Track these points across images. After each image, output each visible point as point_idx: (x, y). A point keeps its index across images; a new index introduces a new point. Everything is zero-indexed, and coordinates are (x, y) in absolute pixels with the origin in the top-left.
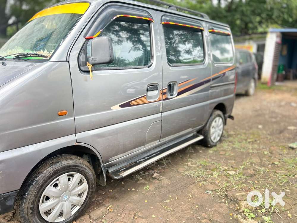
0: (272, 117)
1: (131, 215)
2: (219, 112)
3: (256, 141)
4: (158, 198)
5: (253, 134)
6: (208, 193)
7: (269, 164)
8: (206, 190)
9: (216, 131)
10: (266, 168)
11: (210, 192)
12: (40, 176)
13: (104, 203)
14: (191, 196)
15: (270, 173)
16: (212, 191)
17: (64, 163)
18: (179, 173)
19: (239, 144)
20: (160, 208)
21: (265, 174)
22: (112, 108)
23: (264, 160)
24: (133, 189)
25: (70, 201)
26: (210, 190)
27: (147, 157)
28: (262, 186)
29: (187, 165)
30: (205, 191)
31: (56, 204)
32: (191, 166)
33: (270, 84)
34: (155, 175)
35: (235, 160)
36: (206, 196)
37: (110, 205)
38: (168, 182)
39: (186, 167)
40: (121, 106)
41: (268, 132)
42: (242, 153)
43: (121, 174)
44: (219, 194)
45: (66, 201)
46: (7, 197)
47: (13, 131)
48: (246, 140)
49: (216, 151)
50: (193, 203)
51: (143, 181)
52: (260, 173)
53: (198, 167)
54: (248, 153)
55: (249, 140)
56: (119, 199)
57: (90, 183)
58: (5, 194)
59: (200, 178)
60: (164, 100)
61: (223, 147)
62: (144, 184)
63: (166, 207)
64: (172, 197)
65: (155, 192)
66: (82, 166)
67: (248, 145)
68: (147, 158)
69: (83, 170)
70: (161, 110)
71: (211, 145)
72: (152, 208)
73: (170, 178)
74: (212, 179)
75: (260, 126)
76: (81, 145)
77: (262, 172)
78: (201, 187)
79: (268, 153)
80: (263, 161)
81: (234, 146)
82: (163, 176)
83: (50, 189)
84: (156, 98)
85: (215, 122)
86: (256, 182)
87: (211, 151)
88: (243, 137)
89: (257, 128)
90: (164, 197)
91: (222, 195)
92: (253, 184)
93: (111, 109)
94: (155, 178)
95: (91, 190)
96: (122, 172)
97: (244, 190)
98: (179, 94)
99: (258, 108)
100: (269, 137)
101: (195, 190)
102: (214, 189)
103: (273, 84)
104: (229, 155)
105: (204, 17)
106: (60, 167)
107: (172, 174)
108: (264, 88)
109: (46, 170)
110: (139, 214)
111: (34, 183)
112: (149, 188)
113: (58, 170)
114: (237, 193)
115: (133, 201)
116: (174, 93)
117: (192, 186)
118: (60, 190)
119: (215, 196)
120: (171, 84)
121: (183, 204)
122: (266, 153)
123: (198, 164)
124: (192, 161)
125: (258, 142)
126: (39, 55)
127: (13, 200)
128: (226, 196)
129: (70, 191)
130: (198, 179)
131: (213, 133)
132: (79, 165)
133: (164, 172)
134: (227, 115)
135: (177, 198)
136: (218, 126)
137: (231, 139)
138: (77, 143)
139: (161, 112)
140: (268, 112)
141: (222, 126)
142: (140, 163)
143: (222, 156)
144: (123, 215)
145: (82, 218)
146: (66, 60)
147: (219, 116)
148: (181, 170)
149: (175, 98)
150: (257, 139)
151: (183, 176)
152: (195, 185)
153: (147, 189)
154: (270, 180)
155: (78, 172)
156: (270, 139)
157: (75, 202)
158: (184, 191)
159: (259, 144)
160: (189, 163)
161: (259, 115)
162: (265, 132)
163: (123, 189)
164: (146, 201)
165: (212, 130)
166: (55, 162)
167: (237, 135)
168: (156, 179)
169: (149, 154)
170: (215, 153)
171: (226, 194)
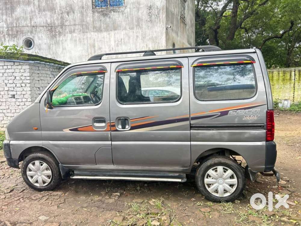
4: (86, 205)
14: (98, 216)
22: (63, 130)
24: (92, 194)
26: (112, 221)
39: (146, 201)
40: (71, 130)
60: (112, 131)
65: (93, 201)
72: (73, 207)
82: (120, 197)
84: (105, 128)
90: (90, 207)
98: (133, 128)
101: (110, 215)
107: (128, 200)
112: (97, 198)
116: (127, 127)
117: (114, 212)
120: (122, 118)
133: (126, 195)
138: (43, 146)
139: (110, 140)
146: (39, 102)
148: (137, 200)
149: (128, 131)
158: (104, 211)
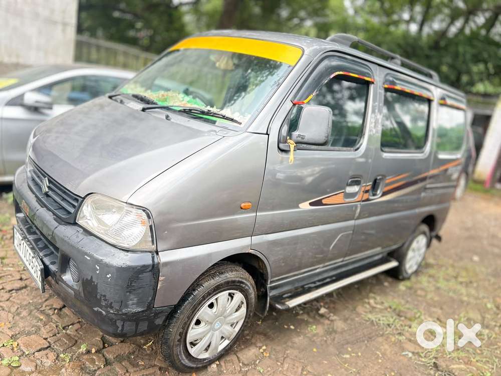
0: (493, 245)
1: (297, 367)
2: (425, 228)
3: (471, 282)
4: (332, 349)
5: (466, 269)
6: (407, 356)
7: (495, 326)
8: (403, 349)
9: (414, 257)
10: (492, 332)
11: (410, 355)
12: (199, 290)
13: (253, 341)
14: (381, 356)
15: (497, 340)
16: (413, 353)
17: (229, 276)
18: (358, 315)
19: (445, 283)
20: (337, 365)
21: (490, 342)
22: (300, 205)
23: (488, 318)
24: (292, 327)
25: (221, 332)
26: (409, 352)
27: (319, 281)
28: (488, 359)
29: (369, 303)
30: (403, 352)
31: (206, 333)
32: (375, 305)
33: (488, 186)
34: (322, 311)
35: (441, 309)
36: (405, 361)
37: (263, 346)
38: (343, 326)
39: (368, 306)
40: (311, 204)
41: (489, 270)
42: (453, 300)
43: (287, 303)
44: (423, 360)
45: (217, 330)
46: (160, 313)
47: (189, 223)
48: (456, 277)
49: (410, 288)
50: (387, 368)
51: (305, 317)
52: (483, 338)
53: (386, 309)
54: (462, 302)
55: (460, 279)
56: (273, 339)
57: (249, 310)
58: (158, 309)
59: (393, 330)
60: (363, 201)
61: (420, 283)
62: (307, 323)
63: (346, 365)
64: (352, 350)
65: (326, 337)
66: (247, 283)
67: (459, 287)
68: (318, 284)
69: (246, 290)
70: (357, 215)
71: (403, 276)
72: (326, 362)
73: (346, 320)
74: (411, 335)
75: (476, 258)
76: (254, 253)
77: (486, 337)
78: (395, 344)
79: (493, 306)
80: (486, 320)
81: (439, 285)
82: (335, 314)
83: (206, 311)
85: (418, 242)
86: (479, 352)
87: (402, 286)
88: (450, 271)
89: (471, 260)
90: (341, 349)
91: (429, 363)
92: (474, 354)
93: (298, 207)
94: (322, 316)
95: (247, 319)
96: (287, 299)
97: (461, 361)
98: (384, 194)
99: (469, 224)
100: (493, 280)
101: (387, 347)
102: (416, 351)
103: (493, 187)
104: (432, 299)
105: (434, 78)
106: (224, 281)
107: (346, 313)
108: (476, 190)
109: (207, 282)
110: (309, 368)
111: (191, 297)
112: (315, 329)
113: (222, 285)
114: (454, 364)
115: (295, 345)
116: (378, 192)
117: (380, 339)
118: (216, 313)
119: (418, 362)
120: (378, 178)
121: (371, 365)
122: (489, 306)
123: (386, 305)
124: (375, 299)
125: (475, 285)
126: (227, 117)
127: (164, 318)
128: (436, 366)
129: (225, 317)
130: (389, 329)
131: (411, 259)
132: (244, 281)
133: (334, 308)
134: (434, 234)
135: (360, 354)
136: (419, 249)
137: (432, 271)
138: (251, 250)
139: (355, 218)
140: (485, 235)
141: (423, 250)
142: (309, 290)
143: (420, 299)
144: (286, 366)
145: (228, 358)
146: (265, 132)
147: (424, 233)
148: (360, 309)
149: (378, 199)
150: (473, 280)
151: (365, 320)
152: (384, 338)
153: (314, 331)
154: (499, 352)
155: (240, 291)
156: (494, 284)
157: (226, 334)
158: (368, 345)
159: (477, 289)
160: (372, 301)
161: (471, 238)
162: (483, 269)
163: (277, 323)
164: (315, 350)
165: (410, 254)
166: (219, 273)
167: (440, 266)
168: (324, 318)
169: (320, 277)
170: (408, 291)
171: (434, 363)
